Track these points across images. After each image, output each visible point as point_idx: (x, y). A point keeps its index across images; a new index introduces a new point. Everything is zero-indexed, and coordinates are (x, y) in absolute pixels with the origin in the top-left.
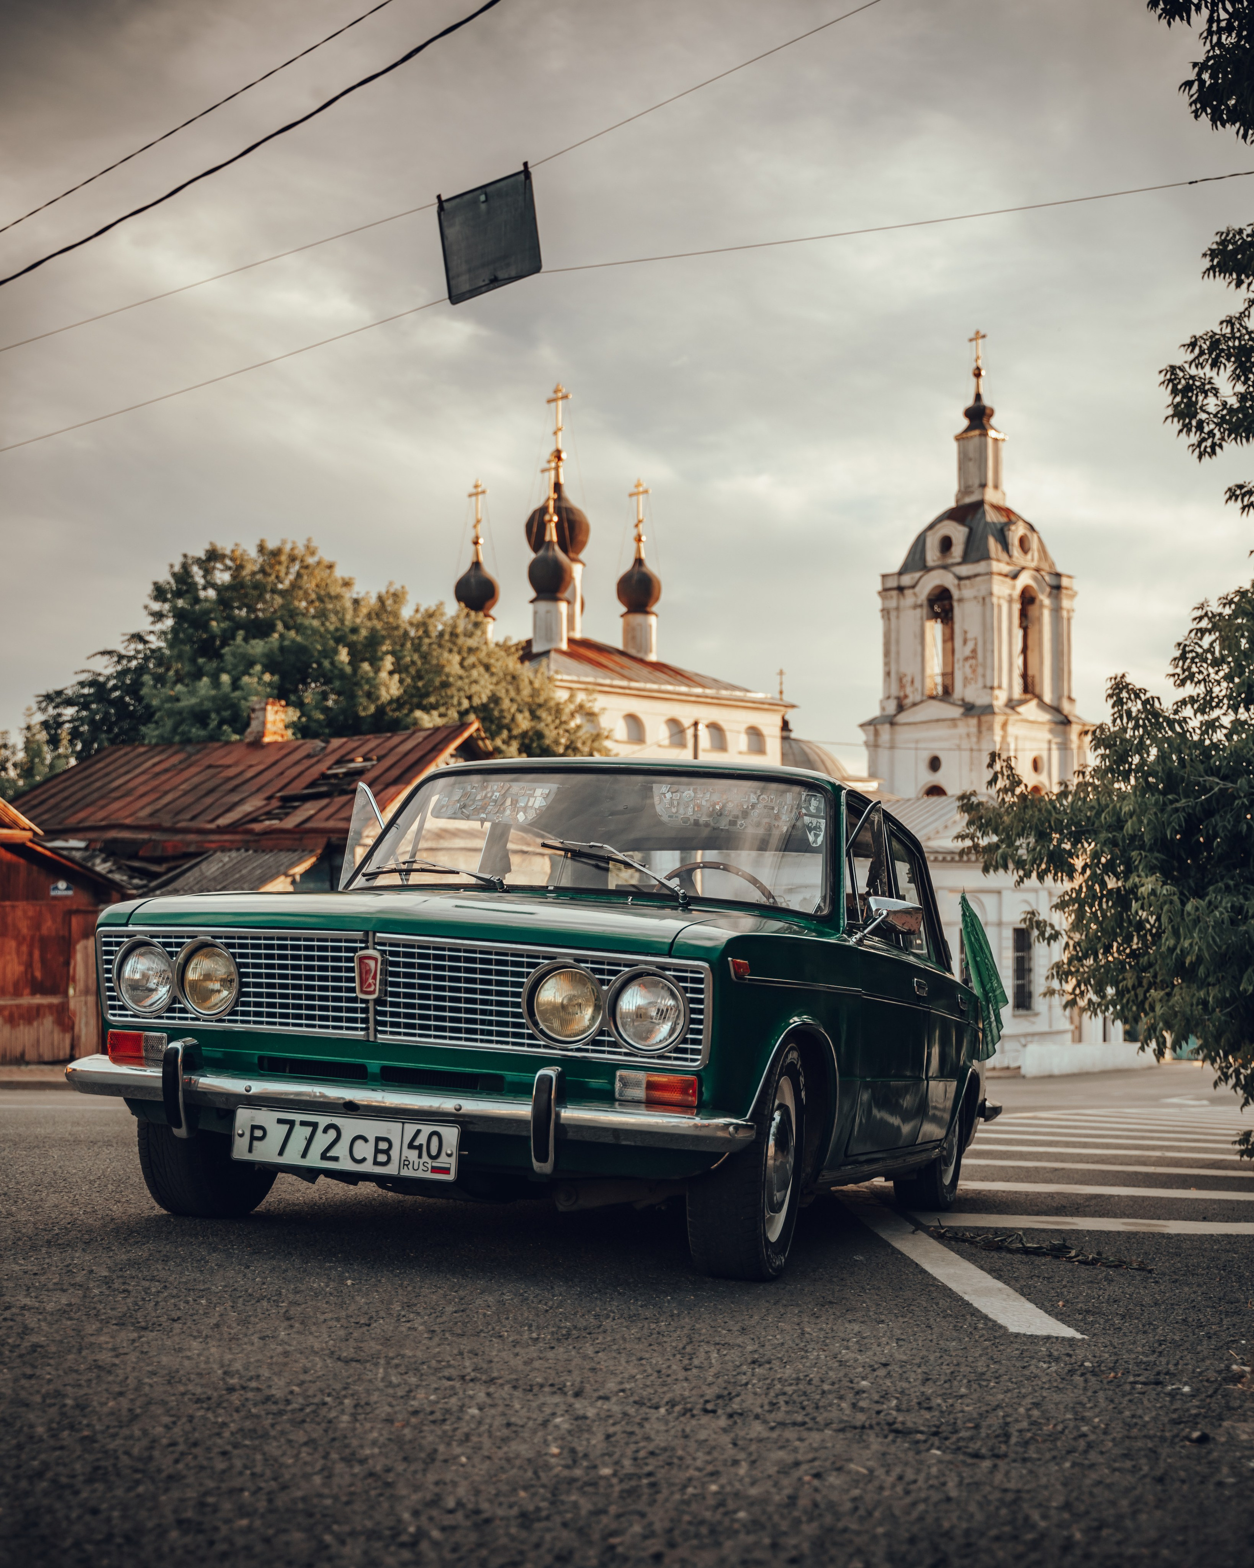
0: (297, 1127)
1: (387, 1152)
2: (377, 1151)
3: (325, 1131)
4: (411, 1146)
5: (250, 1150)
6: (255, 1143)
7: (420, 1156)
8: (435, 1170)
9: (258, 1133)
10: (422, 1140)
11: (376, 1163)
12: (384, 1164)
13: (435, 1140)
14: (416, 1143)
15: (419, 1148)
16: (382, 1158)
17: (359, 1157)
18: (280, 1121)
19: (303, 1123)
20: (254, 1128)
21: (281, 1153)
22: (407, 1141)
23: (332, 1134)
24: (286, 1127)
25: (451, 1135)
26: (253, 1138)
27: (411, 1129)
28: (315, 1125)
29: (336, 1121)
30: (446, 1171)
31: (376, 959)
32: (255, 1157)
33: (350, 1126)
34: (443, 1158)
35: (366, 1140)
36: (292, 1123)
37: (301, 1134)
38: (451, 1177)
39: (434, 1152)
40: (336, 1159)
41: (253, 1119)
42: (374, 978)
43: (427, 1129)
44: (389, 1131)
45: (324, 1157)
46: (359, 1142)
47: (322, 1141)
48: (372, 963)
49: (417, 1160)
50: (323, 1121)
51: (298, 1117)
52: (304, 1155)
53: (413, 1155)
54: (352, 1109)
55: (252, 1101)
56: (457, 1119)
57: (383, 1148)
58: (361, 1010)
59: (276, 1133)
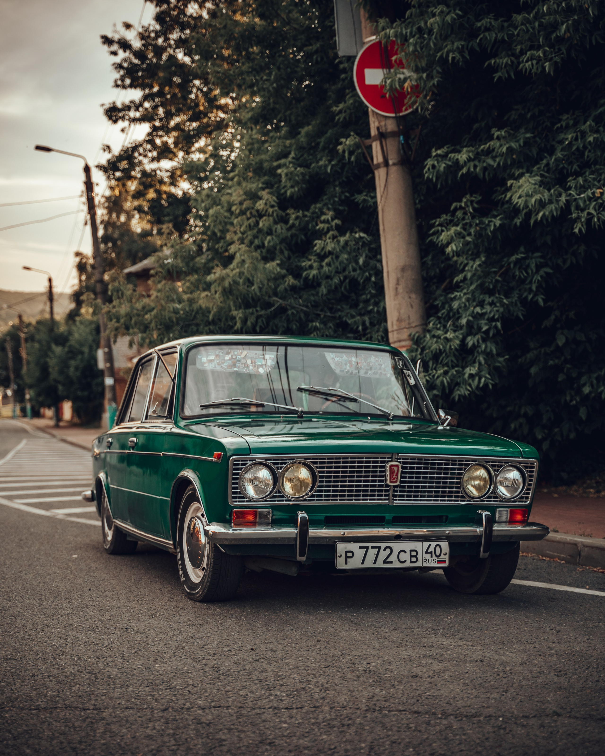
0: (370, 549)
1: (416, 556)
2: (411, 556)
3: (385, 550)
4: (427, 552)
5: (346, 563)
6: (348, 560)
7: (432, 557)
8: (439, 562)
9: (350, 554)
10: (432, 549)
11: (411, 562)
12: (415, 562)
13: (438, 548)
14: (429, 551)
15: (431, 553)
16: (414, 559)
17: (403, 560)
18: (360, 548)
19: (373, 547)
20: (347, 552)
21: (363, 563)
22: (424, 550)
23: (388, 551)
24: (365, 550)
25: (445, 545)
26: (347, 557)
27: (426, 544)
28: (379, 548)
29: (390, 544)
30: (444, 562)
31: (398, 466)
32: (349, 566)
33: (397, 546)
34: (442, 556)
35: (405, 552)
36: (367, 548)
37: (372, 553)
38: (447, 564)
39: (438, 554)
40: (391, 562)
41: (346, 548)
42: (397, 475)
43: (433, 544)
44: (416, 547)
45: (385, 562)
46: (402, 553)
47: (383, 555)
48: (396, 469)
49: (430, 559)
50: (383, 545)
51: (370, 545)
52: (375, 563)
53: (428, 556)
54: (398, 538)
55: (344, 539)
56: (447, 538)
57: (413, 555)
58: (386, 491)
59: (359, 553)
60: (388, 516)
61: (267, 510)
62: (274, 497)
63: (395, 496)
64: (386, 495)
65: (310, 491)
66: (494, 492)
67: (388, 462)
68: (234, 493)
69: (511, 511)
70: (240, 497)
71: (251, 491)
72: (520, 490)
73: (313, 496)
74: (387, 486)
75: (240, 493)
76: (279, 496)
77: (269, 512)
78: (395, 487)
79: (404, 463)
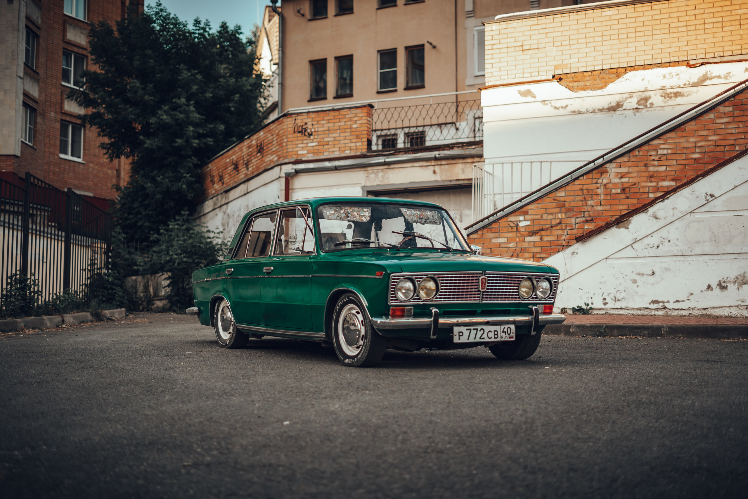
0: (472, 331)
1: (497, 334)
2: (495, 334)
3: (480, 331)
4: (503, 332)
5: (459, 339)
7: (506, 334)
8: (510, 338)
9: (461, 334)
10: (506, 330)
11: (495, 338)
12: (497, 338)
13: (509, 329)
15: (505, 332)
16: (496, 336)
17: (490, 337)
18: (467, 330)
19: (474, 329)
20: (459, 332)
21: (468, 339)
22: (502, 331)
23: (482, 331)
24: (469, 331)
25: (513, 327)
26: (459, 336)
27: (502, 327)
28: (477, 329)
29: (483, 327)
30: (512, 337)
31: (485, 279)
32: (461, 341)
33: (487, 328)
34: (511, 334)
35: (491, 332)
36: (470, 330)
37: (473, 332)
38: (514, 339)
39: (509, 333)
41: (459, 330)
42: (485, 284)
43: (507, 327)
44: (497, 329)
45: (481, 338)
46: (490, 333)
47: (479, 334)
48: (484, 280)
49: (505, 336)
50: (479, 328)
51: (472, 328)
52: (475, 339)
53: (504, 334)
54: (488, 323)
55: (458, 325)
56: (514, 322)
57: (496, 333)
58: (478, 294)
59: (467, 333)
60: (479, 310)
61: (410, 307)
62: (415, 299)
63: (483, 298)
64: (478, 297)
65: (435, 295)
66: (536, 295)
67: (480, 276)
68: (392, 297)
69: (545, 306)
70: (395, 300)
71: (400, 295)
72: (548, 294)
73: (437, 298)
74: (479, 291)
75: (395, 297)
76: (417, 299)
77: (411, 309)
78: (483, 292)
79: (488, 277)
